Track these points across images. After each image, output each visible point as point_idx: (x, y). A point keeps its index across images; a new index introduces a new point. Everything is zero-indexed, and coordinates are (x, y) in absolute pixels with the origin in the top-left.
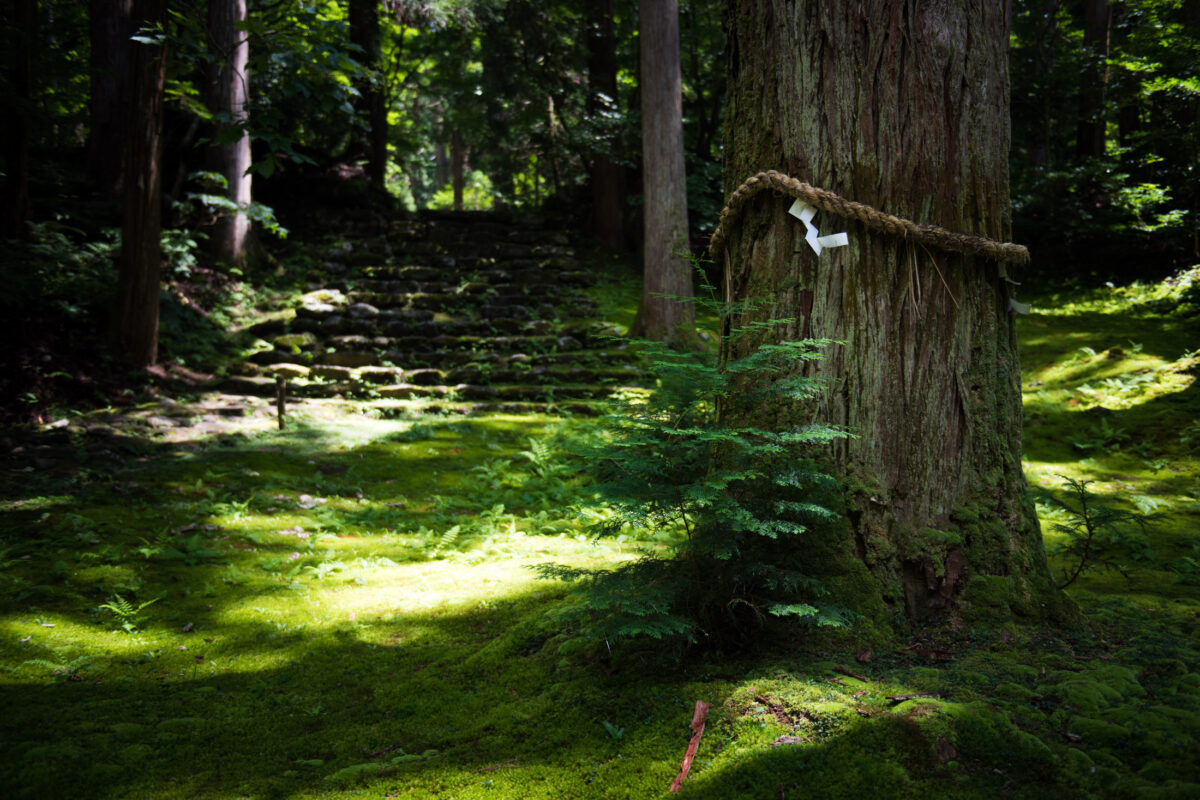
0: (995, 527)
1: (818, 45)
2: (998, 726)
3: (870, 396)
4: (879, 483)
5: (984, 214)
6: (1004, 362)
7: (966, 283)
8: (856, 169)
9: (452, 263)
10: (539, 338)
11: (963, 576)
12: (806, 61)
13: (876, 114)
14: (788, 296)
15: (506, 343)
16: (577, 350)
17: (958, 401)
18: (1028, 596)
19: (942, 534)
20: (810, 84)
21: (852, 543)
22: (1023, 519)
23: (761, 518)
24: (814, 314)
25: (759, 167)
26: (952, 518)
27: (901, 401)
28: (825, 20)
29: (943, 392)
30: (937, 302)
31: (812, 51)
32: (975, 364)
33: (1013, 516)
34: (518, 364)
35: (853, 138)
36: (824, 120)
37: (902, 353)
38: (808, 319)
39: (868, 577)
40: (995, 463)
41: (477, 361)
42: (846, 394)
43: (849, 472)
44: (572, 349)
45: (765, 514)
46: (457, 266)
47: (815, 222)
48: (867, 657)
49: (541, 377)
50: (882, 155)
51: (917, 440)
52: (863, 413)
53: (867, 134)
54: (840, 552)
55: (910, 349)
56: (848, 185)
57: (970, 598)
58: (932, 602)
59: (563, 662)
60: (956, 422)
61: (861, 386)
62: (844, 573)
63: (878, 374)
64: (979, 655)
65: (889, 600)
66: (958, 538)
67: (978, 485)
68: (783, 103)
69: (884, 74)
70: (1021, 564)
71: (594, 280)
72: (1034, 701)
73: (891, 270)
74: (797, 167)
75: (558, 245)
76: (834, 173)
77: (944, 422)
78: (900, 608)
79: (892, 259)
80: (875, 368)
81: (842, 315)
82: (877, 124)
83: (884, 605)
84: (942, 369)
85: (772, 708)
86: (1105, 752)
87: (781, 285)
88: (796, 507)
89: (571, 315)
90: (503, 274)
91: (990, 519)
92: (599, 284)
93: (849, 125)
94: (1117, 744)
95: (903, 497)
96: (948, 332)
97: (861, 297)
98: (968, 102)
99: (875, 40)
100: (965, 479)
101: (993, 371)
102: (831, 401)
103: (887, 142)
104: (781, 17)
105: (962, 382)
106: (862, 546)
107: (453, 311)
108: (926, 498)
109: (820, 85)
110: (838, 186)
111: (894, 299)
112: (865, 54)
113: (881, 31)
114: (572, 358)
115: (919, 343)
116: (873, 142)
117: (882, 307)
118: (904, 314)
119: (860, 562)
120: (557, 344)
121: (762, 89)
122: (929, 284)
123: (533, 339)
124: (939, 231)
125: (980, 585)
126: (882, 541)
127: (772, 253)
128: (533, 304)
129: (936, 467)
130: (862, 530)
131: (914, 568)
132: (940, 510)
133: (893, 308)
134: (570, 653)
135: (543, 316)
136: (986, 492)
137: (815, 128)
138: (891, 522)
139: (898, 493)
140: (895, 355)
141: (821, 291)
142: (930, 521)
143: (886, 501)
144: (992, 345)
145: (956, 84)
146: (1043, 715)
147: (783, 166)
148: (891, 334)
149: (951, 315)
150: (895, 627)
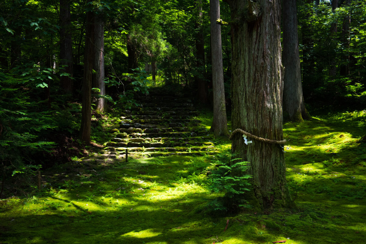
0: (279, 191)
1: (247, 107)
2: (273, 223)
3: (257, 169)
4: (259, 184)
5: (277, 136)
6: (281, 162)
7: (274, 148)
8: (254, 129)
9: (160, 109)
10: (186, 132)
11: (274, 200)
12: (245, 110)
13: (257, 119)
14: (243, 151)
15: (177, 134)
16: (196, 136)
17: (273, 169)
18: (285, 203)
19: (270, 192)
20: (246, 114)
21: (254, 194)
22: (285, 189)
23: (237, 191)
24: (247, 154)
25: (237, 128)
26: (272, 190)
27: (262, 169)
28: (248, 104)
29: (270, 168)
30: (268, 152)
31: (246, 108)
32: (275, 162)
33: (283, 189)
34: (181, 140)
35: (253, 124)
36: (248, 120)
37: (262, 161)
38: (246, 155)
39: (257, 200)
40: (279, 180)
41: (170, 140)
42: (253, 168)
43: (253, 182)
44: (194, 136)
45: (238, 190)
46: (161, 110)
47: (247, 138)
48: (256, 213)
49: (187, 145)
50: (258, 127)
51: (265, 176)
52: (256, 172)
53: (256, 123)
54: (252, 196)
55: (264, 160)
56: (252, 132)
57: (274, 204)
58: (268, 204)
59: (205, 214)
60: (272, 173)
61: (255, 167)
62: (253, 199)
63: (258, 165)
64: (275, 213)
65: (260, 204)
66: (272, 193)
67: (276, 184)
68: (241, 117)
69: (258, 113)
70: (284, 197)
71: (199, 114)
72: (280, 220)
73: (260, 146)
74: (244, 129)
75: (188, 103)
76: (250, 130)
77: (270, 173)
78: (262, 205)
79: (260, 145)
80: (258, 164)
81: (252, 154)
82: (257, 121)
83: (260, 205)
84: (270, 164)
85: (239, 221)
86: (289, 227)
87: (242, 149)
88: (243, 189)
89: (193, 125)
90: (174, 112)
91: (278, 190)
92: (200, 114)
93: (252, 122)
94: (291, 226)
95: (263, 186)
96: (271, 157)
97: (255, 151)
98: (274, 116)
99: (257, 107)
100: (274, 183)
101: (279, 163)
102: (250, 169)
103: (259, 124)
104: (240, 102)
105: (273, 165)
106: (256, 195)
107: (161, 124)
108: (267, 186)
109: (247, 114)
110: (251, 132)
111: (261, 152)
112: (255, 109)
113: (258, 105)
114: (195, 139)
115: (265, 159)
116: (257, 124)
117: (259, 153)
118: (263, 154)
119: (255, 197)
120: (190, 134)
121: (238, 114)
122: (267, 149)
123: (184, 133)
124: (268, 140)
125: (276, 201)
126: (259, 194)
127: (240, 143)
128: (183, 122)
129: (269, 181)
130: (256, 192)
131: (265, 199)
132: (269, 188)
133: (261, 153)
134: (206, 213)
135: (186, 125)
136: (278, 185)
137: (247, 122)
138: (261, 191)
139: (262, 185)
140: (261, 161)
141: (248, 150)
142: (268, 190)
143: (260, 187)
144: (279, 159)
145: (271, 114)
146: (281, 222)
147: (241, 128)
148: (260, 158)
149: (271, 154)
150: (261, 209)
